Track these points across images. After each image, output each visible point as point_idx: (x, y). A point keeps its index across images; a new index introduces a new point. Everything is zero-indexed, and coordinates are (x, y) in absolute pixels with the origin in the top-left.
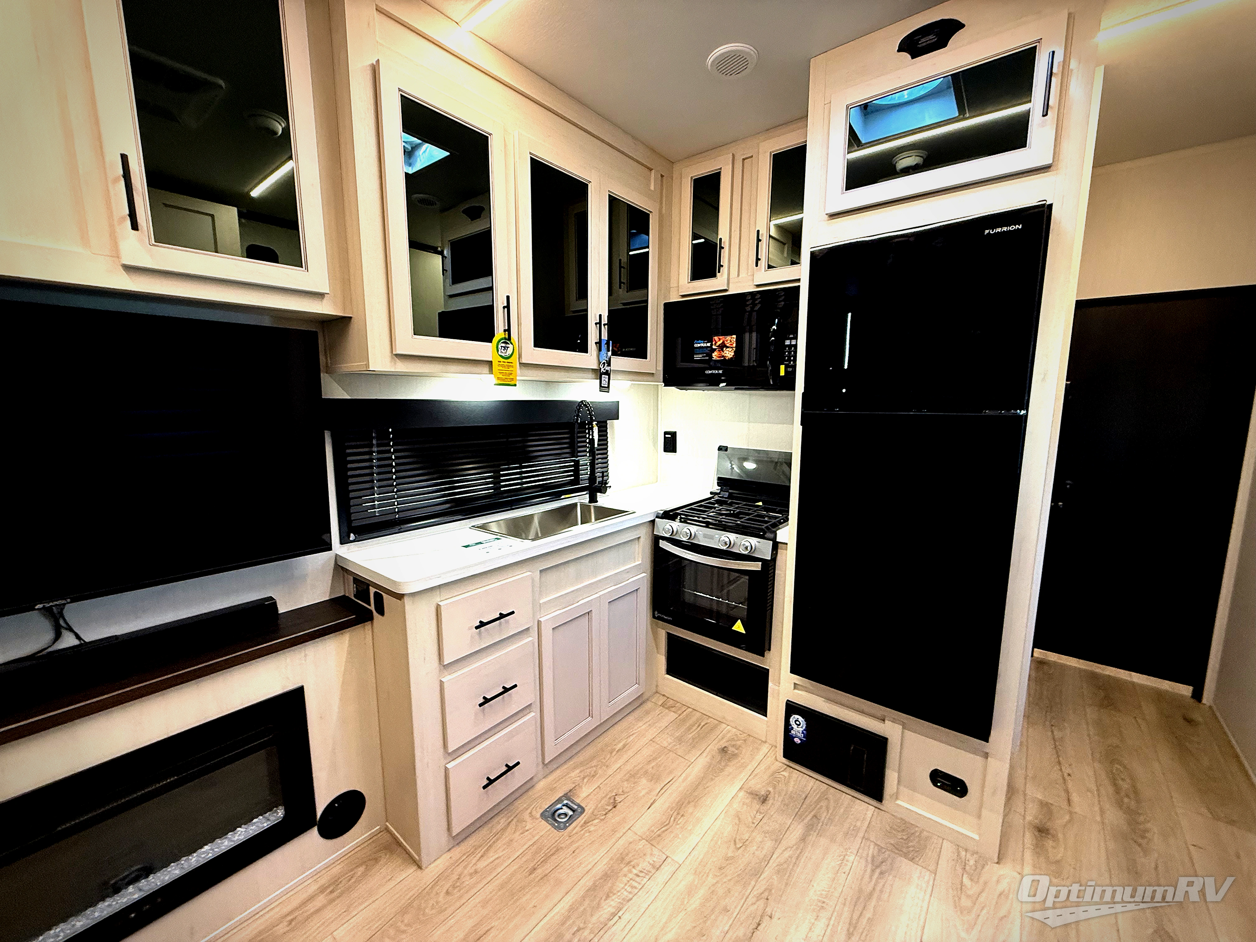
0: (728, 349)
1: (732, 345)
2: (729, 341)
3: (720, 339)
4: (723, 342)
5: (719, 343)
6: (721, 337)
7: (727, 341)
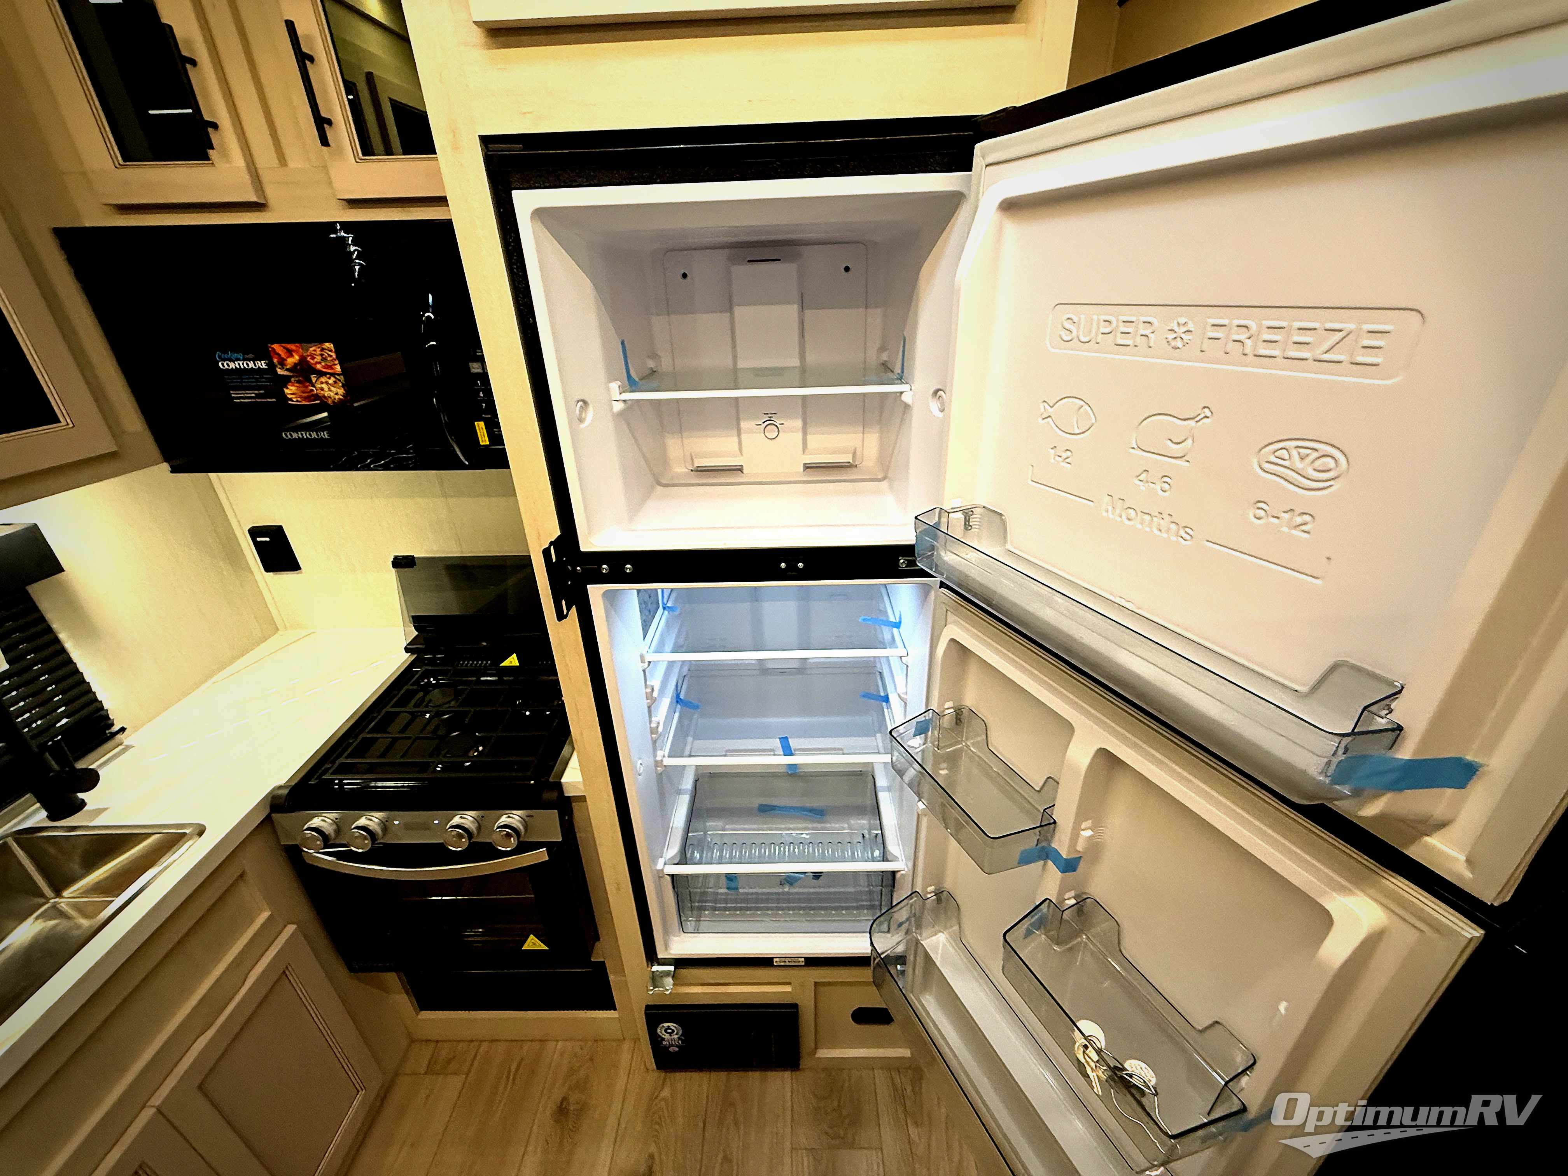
0: (323, 379)
1: (331, 367)
2: (318, 359)
3: (290, 353)
4: (303, 359)
5: (291, 361)
6: (289, 346)
7: (313, 358)
